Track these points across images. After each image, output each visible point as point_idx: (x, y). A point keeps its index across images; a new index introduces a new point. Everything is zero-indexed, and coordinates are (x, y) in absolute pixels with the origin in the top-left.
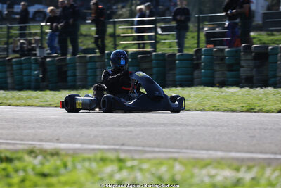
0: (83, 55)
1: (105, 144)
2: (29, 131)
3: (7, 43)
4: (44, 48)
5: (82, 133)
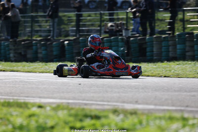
0: (159, 35)
1: (173, 106)
2: (115, 95)
3: (100, 26)
4: (129, 30)
5: (156, 97)
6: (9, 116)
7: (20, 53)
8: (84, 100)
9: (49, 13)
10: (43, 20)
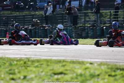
6: (73, 69)
7: (79, 34)
8: (115, 60)
9: (95, 11)
10: (91, 15)
